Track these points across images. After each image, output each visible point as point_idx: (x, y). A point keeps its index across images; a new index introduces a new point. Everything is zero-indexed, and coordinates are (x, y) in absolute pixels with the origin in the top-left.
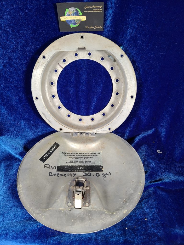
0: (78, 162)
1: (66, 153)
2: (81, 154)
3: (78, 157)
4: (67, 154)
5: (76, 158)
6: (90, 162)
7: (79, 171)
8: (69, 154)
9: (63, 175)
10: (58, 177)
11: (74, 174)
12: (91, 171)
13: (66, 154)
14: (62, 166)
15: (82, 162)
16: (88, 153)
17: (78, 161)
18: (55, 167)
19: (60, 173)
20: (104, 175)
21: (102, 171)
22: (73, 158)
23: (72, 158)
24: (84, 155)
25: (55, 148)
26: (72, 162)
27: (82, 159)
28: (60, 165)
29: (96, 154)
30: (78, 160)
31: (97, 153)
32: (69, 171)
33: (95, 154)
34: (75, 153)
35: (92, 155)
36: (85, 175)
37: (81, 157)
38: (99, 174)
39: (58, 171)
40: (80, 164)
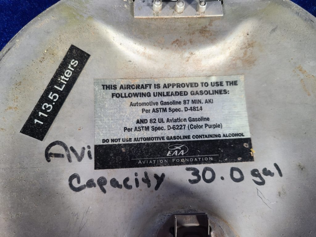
0: (165, 125)
1: (118, 88)
2: (171, 90)
3: (162, 103)
4: (123, 91)
5: (155, 107)
6: (207, 122)
7: (171, 163)
8: (127, 91)
9: (121, 182)
10: (104, 191)
11: (156, 176)
12: (213, 162)
13: (118, 91)
14: (110, 143)
15: (177, 124)
16: (196, 85)
17: (165, 120)
18: (87, 150)
19: (108, 174)
20: (259, 176)
21: (251, 159)
22: (146, 108)
23: (140, 108)
24: (180, 94)
25: (73, 72)
26: (144, 125)
27: (176, 110)
28: (104, 141)
29: (225, 87)
30: (164, 116)
31: (227, 82)
32: (138, 166)
33: (220, 88)
34: (150, 85)
35: (208, 93)
36: (195, 178)
37: (174, 103)
38: (241, 172)
39: (99, 168)
40: (172, 133)
